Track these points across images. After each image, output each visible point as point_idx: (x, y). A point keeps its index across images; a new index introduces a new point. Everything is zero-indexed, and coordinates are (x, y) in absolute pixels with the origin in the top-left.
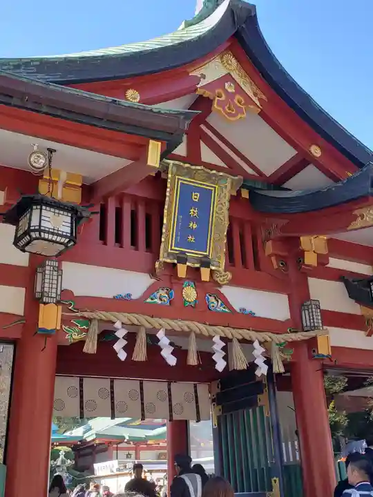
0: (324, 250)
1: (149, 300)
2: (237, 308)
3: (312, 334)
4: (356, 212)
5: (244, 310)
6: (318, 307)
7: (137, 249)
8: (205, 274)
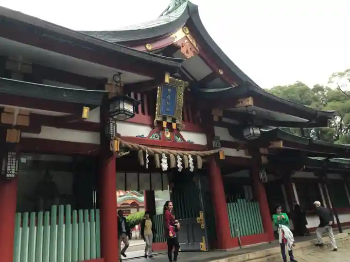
0: (221, 115)
1: (151, 137)
2: (186, 140)
3: (217, 151)
4: (240, 100)
5: (190, 141)
6: (219, 139)
7: (144, 114)
8: (174, 126)
